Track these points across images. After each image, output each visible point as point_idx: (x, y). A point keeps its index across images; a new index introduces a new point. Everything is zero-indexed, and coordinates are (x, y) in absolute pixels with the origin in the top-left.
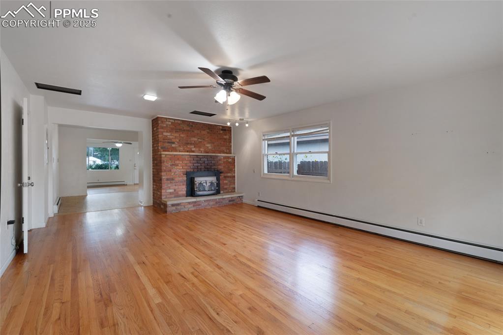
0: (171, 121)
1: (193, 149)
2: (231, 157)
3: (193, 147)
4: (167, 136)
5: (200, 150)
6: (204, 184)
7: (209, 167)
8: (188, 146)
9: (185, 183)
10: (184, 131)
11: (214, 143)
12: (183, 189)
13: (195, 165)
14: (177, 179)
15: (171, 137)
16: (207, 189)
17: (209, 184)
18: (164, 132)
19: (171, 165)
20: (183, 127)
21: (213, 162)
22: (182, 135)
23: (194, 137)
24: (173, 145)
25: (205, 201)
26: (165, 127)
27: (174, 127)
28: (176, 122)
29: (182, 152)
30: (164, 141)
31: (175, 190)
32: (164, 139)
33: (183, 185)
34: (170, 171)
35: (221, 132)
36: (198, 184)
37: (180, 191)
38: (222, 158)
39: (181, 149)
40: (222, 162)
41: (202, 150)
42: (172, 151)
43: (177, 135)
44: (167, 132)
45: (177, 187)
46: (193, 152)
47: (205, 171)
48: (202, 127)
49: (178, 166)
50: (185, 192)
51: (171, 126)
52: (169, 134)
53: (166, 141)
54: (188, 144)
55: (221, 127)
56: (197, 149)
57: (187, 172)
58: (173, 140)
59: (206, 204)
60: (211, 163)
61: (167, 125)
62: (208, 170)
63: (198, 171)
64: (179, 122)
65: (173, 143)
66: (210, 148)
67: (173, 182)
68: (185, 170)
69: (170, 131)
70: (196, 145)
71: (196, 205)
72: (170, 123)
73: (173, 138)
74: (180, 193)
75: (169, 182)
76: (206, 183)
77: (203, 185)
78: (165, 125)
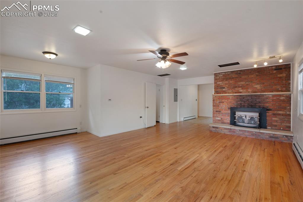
0: (223, 74)
1: (241, 91)
2: (284, 95)
3: (241, 89)
4: (219, 84)
5: (248, 91)
6: (244, 118)
7: (253, 104)
8: (236, 89)
9: (230, 115)
10: (233, 78)
11: (263, 84)
12: (228, 119)
13: (238, 102)
14: (223, 112)
15: (222, 84)
16: (246, 121)
17: (248, 118)
18: (218, 82)
19: (219, 102)
20: (232, 76)
21: (257, 100)
22: (231, 82)
23: (242, 81)
24: (224, 90)
25: (240, 130)
26: (218, 79)
27: (225, 77)
28: (226, 73)
29: (231, 93)
30: (218, 87)
31: (221, 119)
32: (217, 86)
33: (228, 116)
34: (219, 106)
35: (275, 72)
36: (237, 117)
37: (225, 120)
38: (271, 96)
39: (230, 91)
40: (271, 100)
41: (249, 90)
42: (223, 94)
43: (227, 82)
44: (220, 82)
45: (223, 117)
46: (241, 93)
47: (248, 107)
48: (250, 72)
49: (224, 103)
50: (229, 121)
51: (223, 77)
52: (220, 83)
53: (219, 87)
54: (236, 87)
55: (274, 68)
56: (245, 90)
57: (231, 107)
58: (224, 86)
59: (242, 133)
60: (256, 101)
61: (220, 77)
62: (252, 107)
63: (241, 107)
64: (228, 73)
65: (224, 88)
66: (259, 88)
67: (220, 113)
68: (230, 106)
69: (222, 81)
70: (243, 87)
71: (231, 132)
72: (222, 75)
73: (223, 85)
74: (226, 121)
75: (217, 113)
76: (246, 117)
77: (242, 118)
78: (218, 78)
